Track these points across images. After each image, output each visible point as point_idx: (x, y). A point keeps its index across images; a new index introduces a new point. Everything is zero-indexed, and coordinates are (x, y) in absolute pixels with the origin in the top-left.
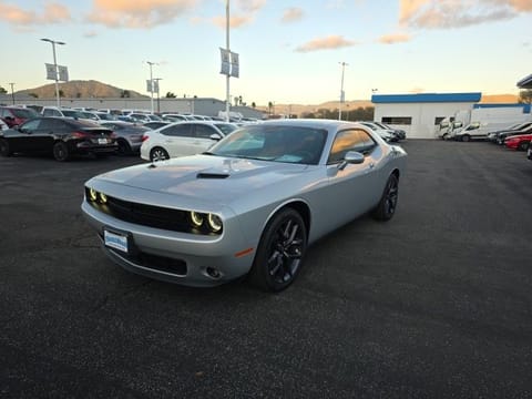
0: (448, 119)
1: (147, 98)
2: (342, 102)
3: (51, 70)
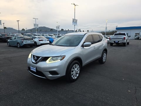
1: (56, 31)
3: (35, 25)
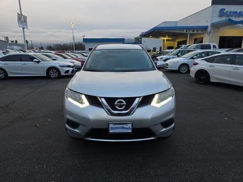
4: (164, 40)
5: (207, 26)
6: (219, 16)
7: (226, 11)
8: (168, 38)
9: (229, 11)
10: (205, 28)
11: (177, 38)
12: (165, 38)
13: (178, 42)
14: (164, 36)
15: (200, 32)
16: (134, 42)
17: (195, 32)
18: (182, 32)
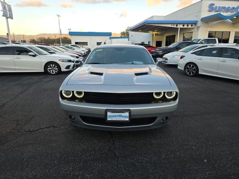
0: (103, 43)
2: (61, 34)
4: (153, 34)
5: (197, 21)
6: (209, 11)
7: (215, 6)
8: (156, 33)
9: (218, 6)
10: (195, 23)
11: (165, 33)
12: (154, 33)
13: (167, 37)
14: (153, 31)
15: (190, 26)
16: (120, 36)
17: (186, 26)
18: (173, 26)
